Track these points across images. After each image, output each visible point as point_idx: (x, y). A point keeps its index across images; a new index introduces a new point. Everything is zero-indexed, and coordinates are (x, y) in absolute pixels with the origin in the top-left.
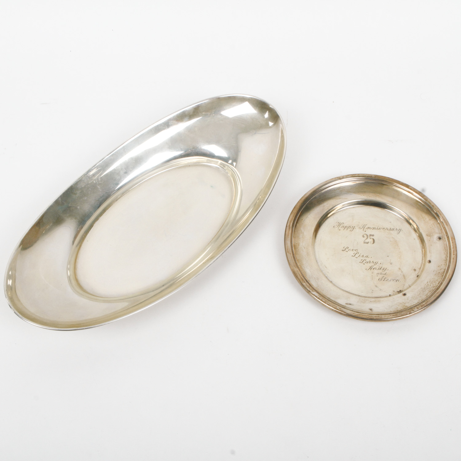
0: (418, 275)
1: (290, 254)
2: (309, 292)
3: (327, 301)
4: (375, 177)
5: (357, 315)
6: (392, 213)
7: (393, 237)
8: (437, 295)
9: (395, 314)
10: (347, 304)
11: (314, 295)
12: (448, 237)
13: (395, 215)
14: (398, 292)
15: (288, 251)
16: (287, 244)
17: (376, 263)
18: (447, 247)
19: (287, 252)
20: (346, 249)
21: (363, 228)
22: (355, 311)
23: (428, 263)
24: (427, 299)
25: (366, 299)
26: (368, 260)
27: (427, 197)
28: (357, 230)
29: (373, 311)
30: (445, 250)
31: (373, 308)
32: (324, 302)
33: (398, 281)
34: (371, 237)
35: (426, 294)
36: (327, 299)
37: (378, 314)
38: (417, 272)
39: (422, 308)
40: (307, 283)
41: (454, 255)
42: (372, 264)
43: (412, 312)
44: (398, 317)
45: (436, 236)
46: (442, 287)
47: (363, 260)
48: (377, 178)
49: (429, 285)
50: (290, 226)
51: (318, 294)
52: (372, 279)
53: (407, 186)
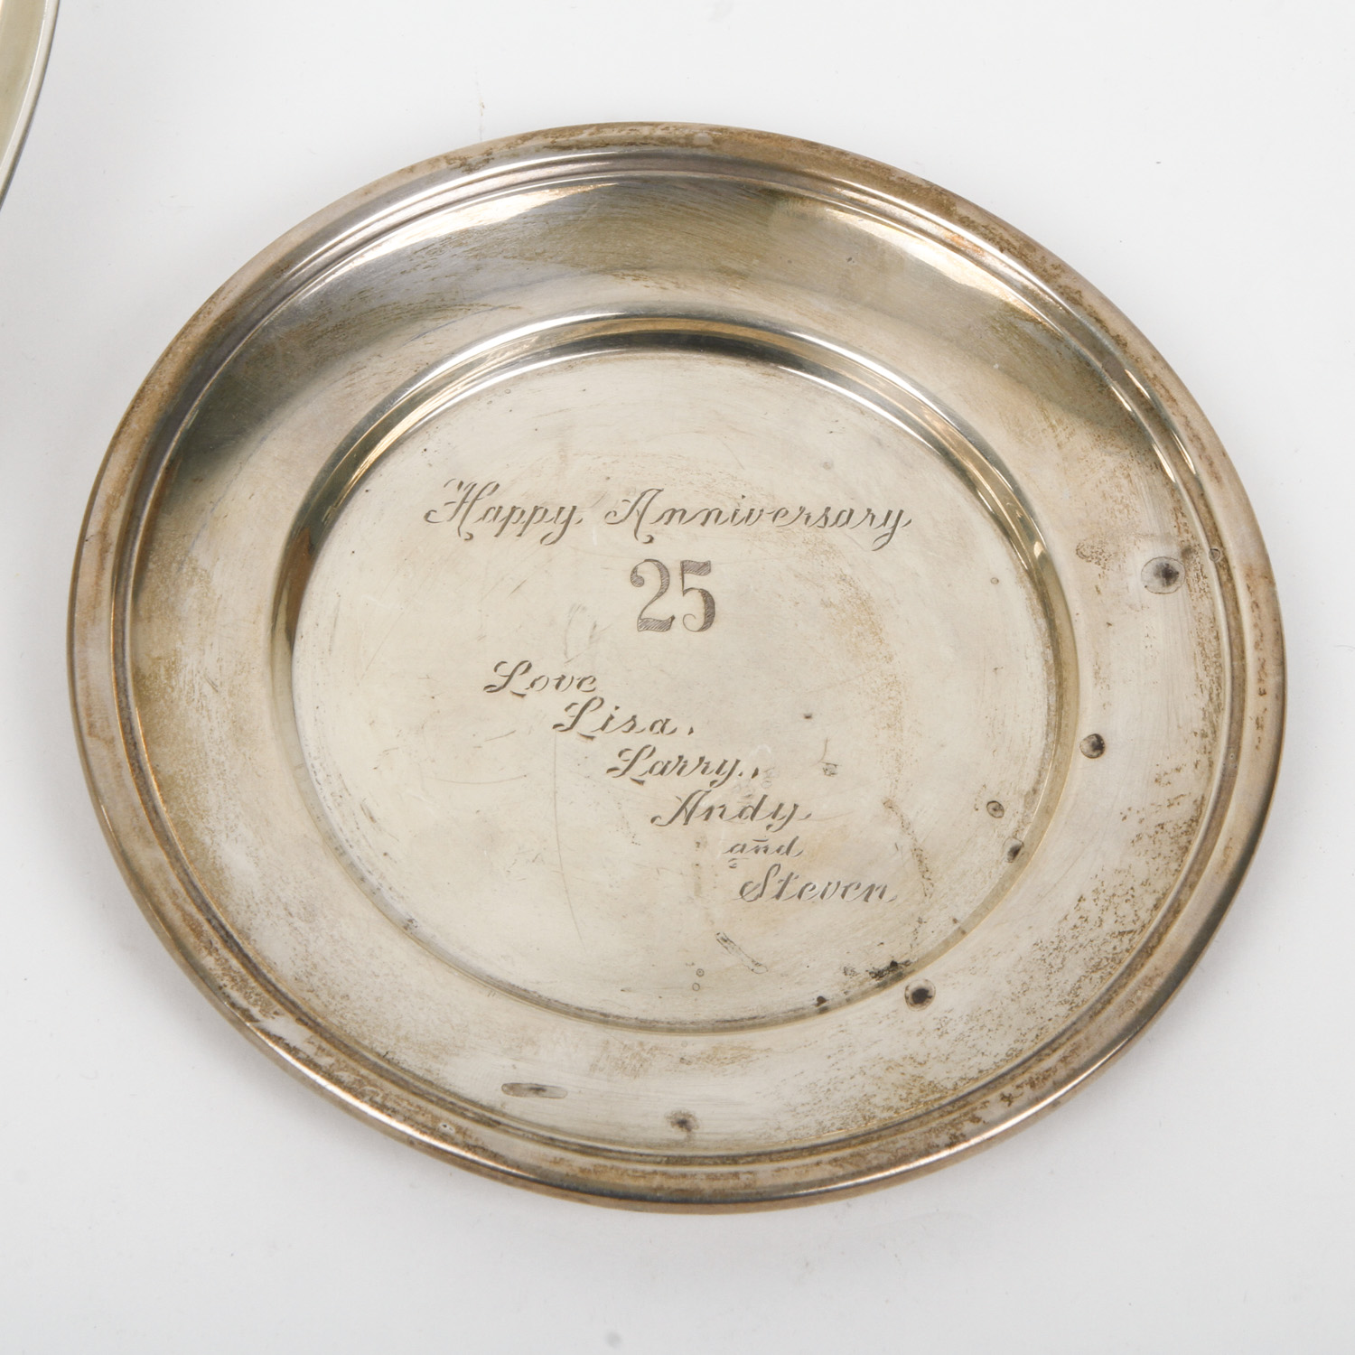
0: (1015, 843)
1: (110, 742)
2: (241, 1018)
3: (370, 1083)
4: (717, 141)
5: (583, 1170)
6: (841, 398)
7: (848, 571)
8: (1138, 992)
9: (847, 1152)
10: (513, 1088)
11: (278, 1040)
12: (1224, 566)
13: (862, 411)
14: (878, 974)
15: (91, 726)
16: (86, 669)
17: (725, 771)
18: (1217, 638)
19: (85, 729)
20: (511, 677)
21: (634, 517)
22: (565, 1146)
23: (1083, 758)
24: (1071, 1030)
25: (652, 1039)
26: (667, 749)
27: (1078, 277)
28: (591, 533)
29: (698, 1134)
30: (1199, 657)
31: (700, 1112)
32: (349, 1089)
33: (875, 894)
34: (692, 580)
35: (1071, 982)
36: (375, 1068)
37: (734, 1160)
38: (1009, 823)
39: (1038, 1100)
40: (225, 953)
41: (1263, 693)
42: (698, 781)
43: (968, 1127)
44: (870, 1170)
45: (1142, 557)
46: (1181, 935)
47: (630, 756)
48: (726, 151)
49: (1093, 916)
50: (104, 534)
51: (307, 1033)
52: (698, 889)
53: (941, 201)
